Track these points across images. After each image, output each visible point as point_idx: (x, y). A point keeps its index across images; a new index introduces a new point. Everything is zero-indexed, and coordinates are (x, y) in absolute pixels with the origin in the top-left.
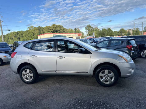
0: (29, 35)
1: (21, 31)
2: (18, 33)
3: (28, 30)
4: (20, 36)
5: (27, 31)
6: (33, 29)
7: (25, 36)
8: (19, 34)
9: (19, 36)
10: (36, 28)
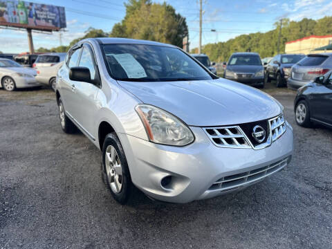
0: (273, 43)
1: (259, 33)
2: (249, 37)
3: (275, 28)
4: (253, 45)
5: (271, 33)
6: (288, 26)
7: (264, 45)
8: (252, 39)
9: (252, 43)
10: (295, 22)
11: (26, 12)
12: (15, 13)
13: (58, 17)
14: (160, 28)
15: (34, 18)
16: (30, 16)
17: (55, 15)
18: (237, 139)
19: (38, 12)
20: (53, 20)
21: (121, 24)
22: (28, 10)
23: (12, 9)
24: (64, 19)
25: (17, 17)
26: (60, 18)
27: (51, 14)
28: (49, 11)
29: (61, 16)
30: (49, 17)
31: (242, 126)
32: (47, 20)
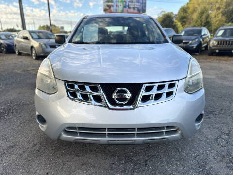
11: (123, 4)
12: (117, 6)
13: (141, 6)
14: (218, 6)
15: (127, 8)
16: (125, 7)
17: (139, 4)
18: (94, 96)
19: (130, 4)
20: (138, 8)
21: (186, 6)
22: (124, 3)
23: (116, 4)
24: (145, 6)
25: (118, 8)
26: (143, 6)
27: (138, 4)
28: (137, 2)
29: (144, 5)
30: (136, 6)
31: (103, 85)
32: (134, 8)
